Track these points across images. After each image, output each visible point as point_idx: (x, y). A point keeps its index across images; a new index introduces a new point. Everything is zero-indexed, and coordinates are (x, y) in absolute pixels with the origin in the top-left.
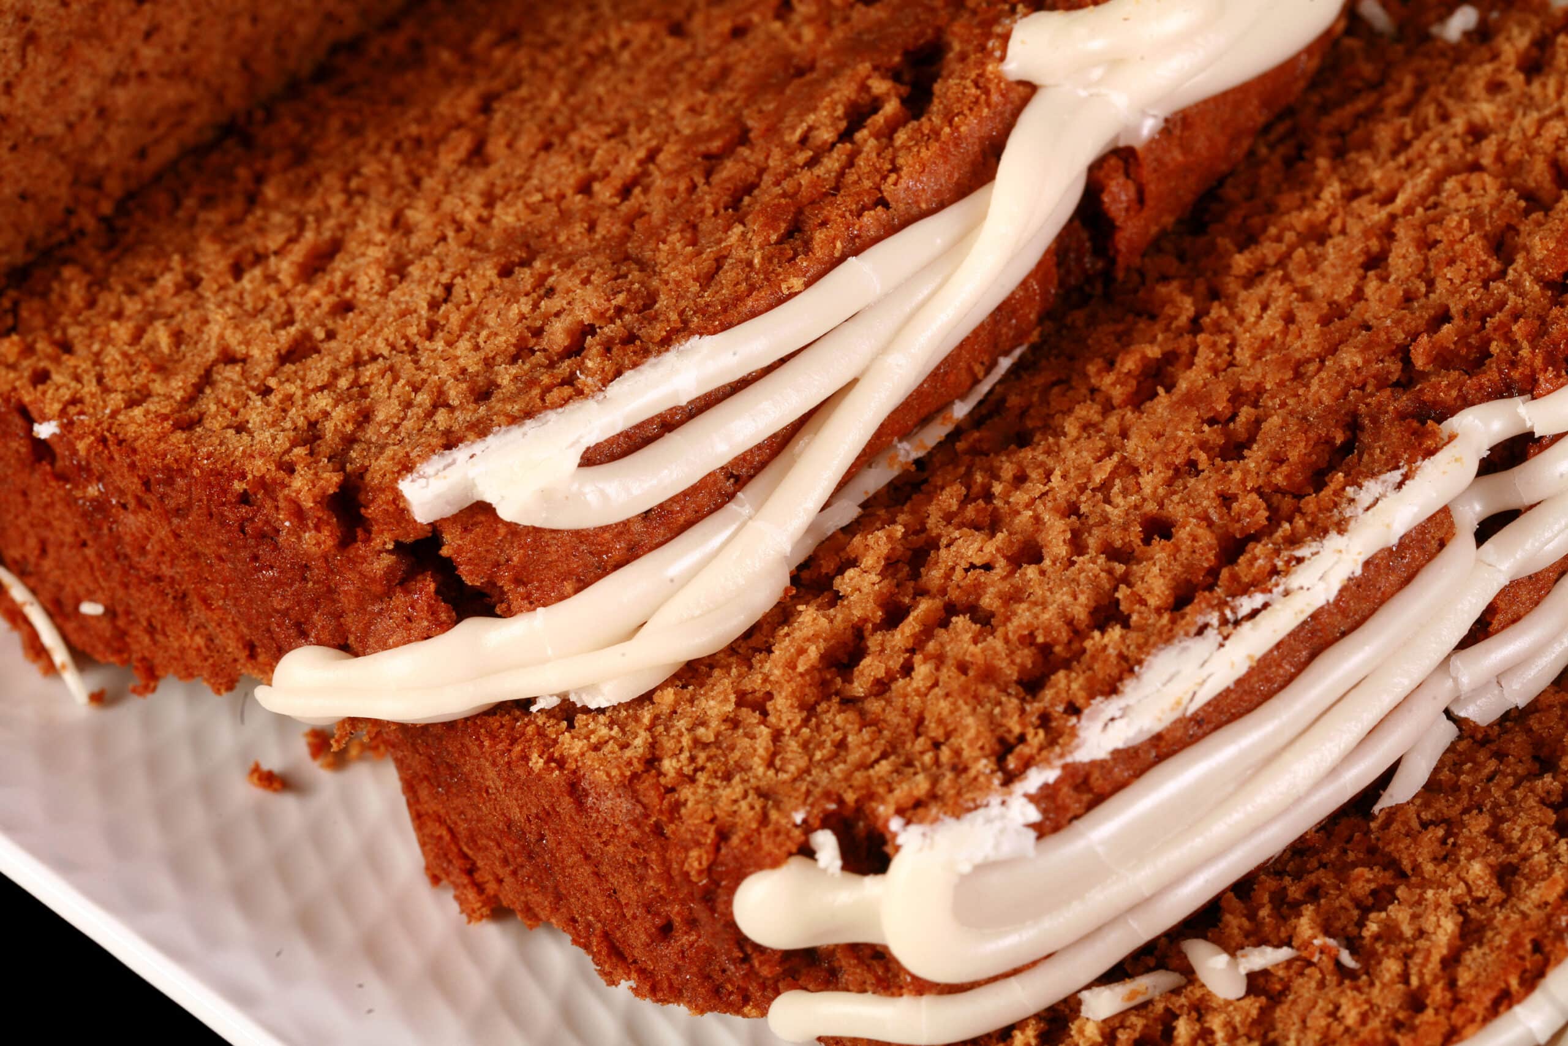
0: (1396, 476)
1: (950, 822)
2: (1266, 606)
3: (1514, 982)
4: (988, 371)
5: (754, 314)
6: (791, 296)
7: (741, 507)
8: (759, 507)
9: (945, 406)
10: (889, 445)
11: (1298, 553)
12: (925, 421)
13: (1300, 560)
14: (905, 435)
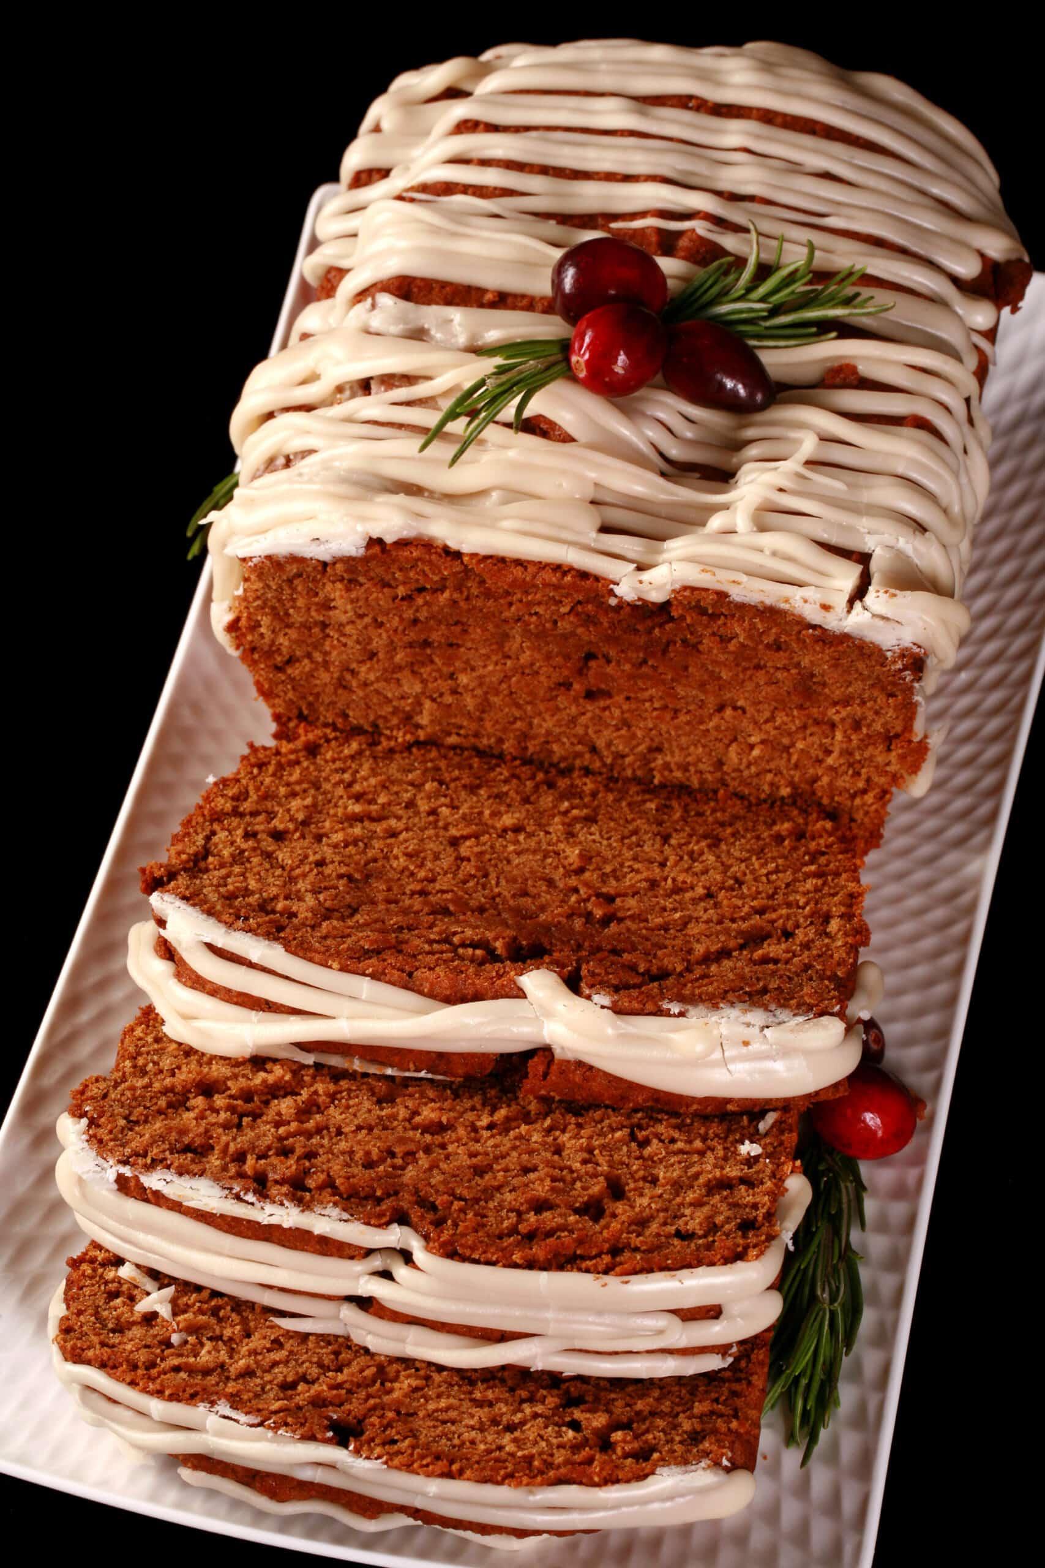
0: (346, 1216)
1: (94, 1153)
2: (252, 1204)
3: (167, 1393)
4: (415, 1071)
5: (311, 960)
6: (330, 967)
7: (254, 1015)
8: (259, 1021)
9: (384, 1064)
10: (353, 1056)
11: (285, 1202)
12: (373, 1061)
13: (282, 1204)
14: (362, 1058)
